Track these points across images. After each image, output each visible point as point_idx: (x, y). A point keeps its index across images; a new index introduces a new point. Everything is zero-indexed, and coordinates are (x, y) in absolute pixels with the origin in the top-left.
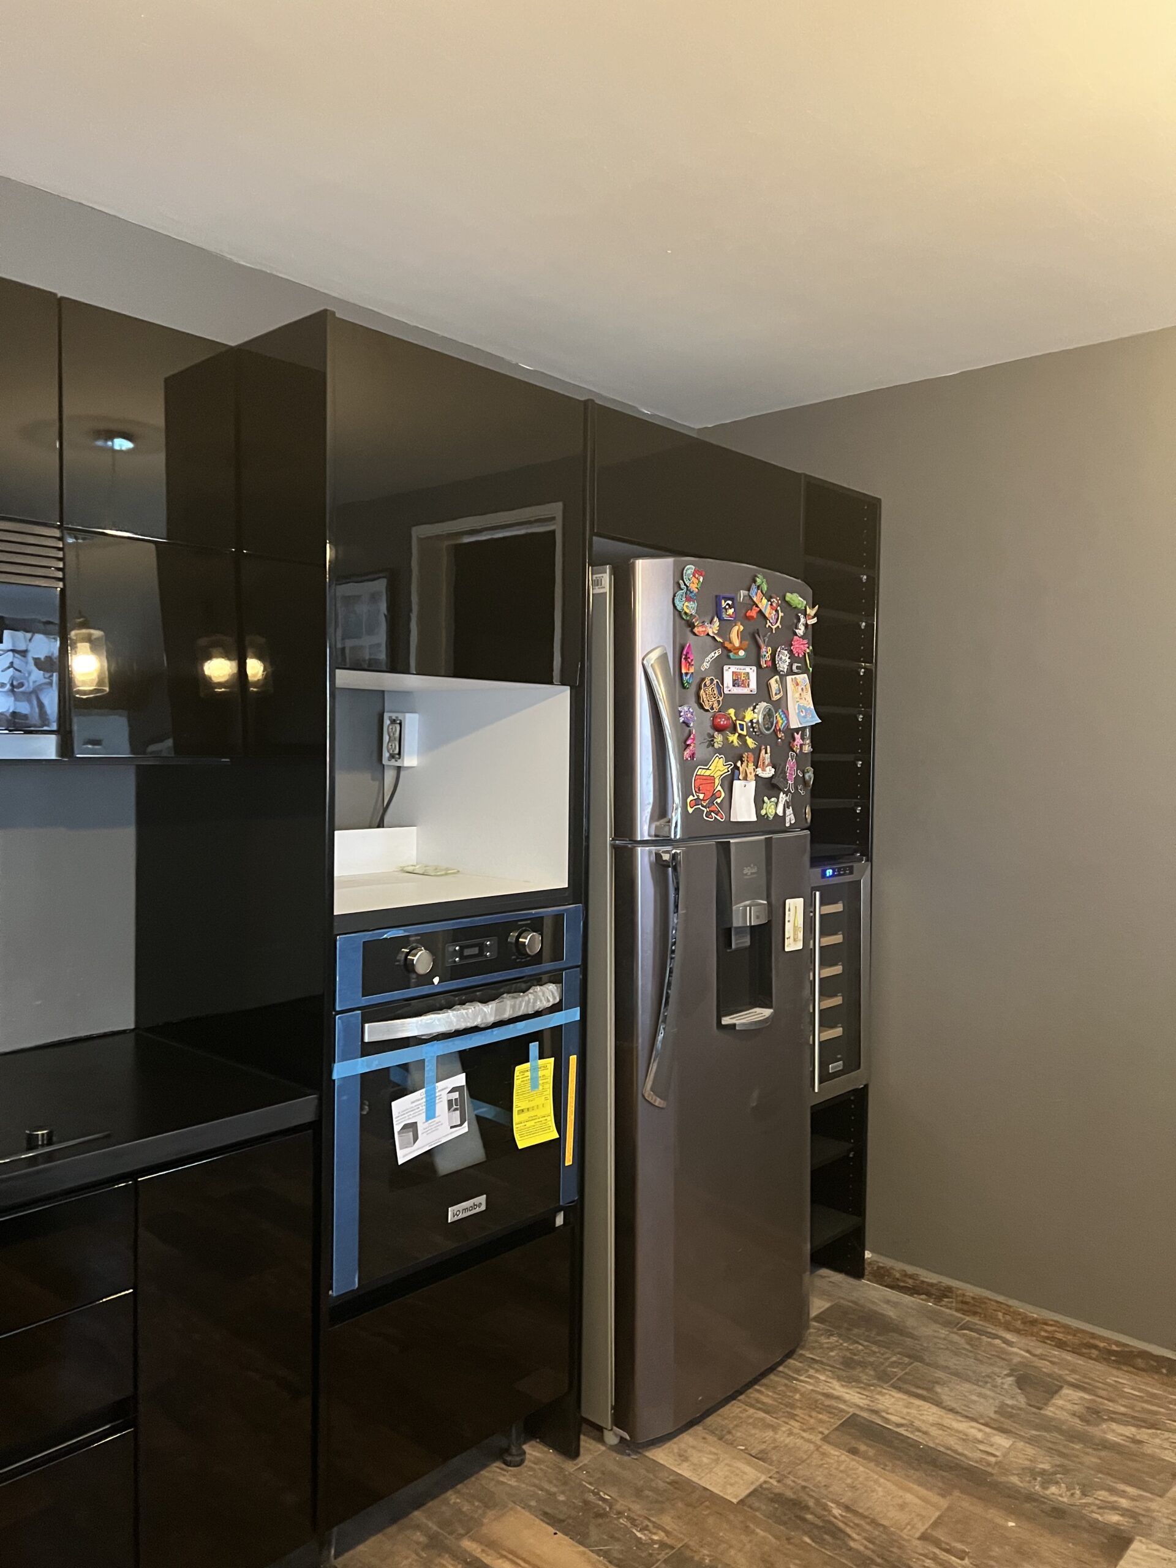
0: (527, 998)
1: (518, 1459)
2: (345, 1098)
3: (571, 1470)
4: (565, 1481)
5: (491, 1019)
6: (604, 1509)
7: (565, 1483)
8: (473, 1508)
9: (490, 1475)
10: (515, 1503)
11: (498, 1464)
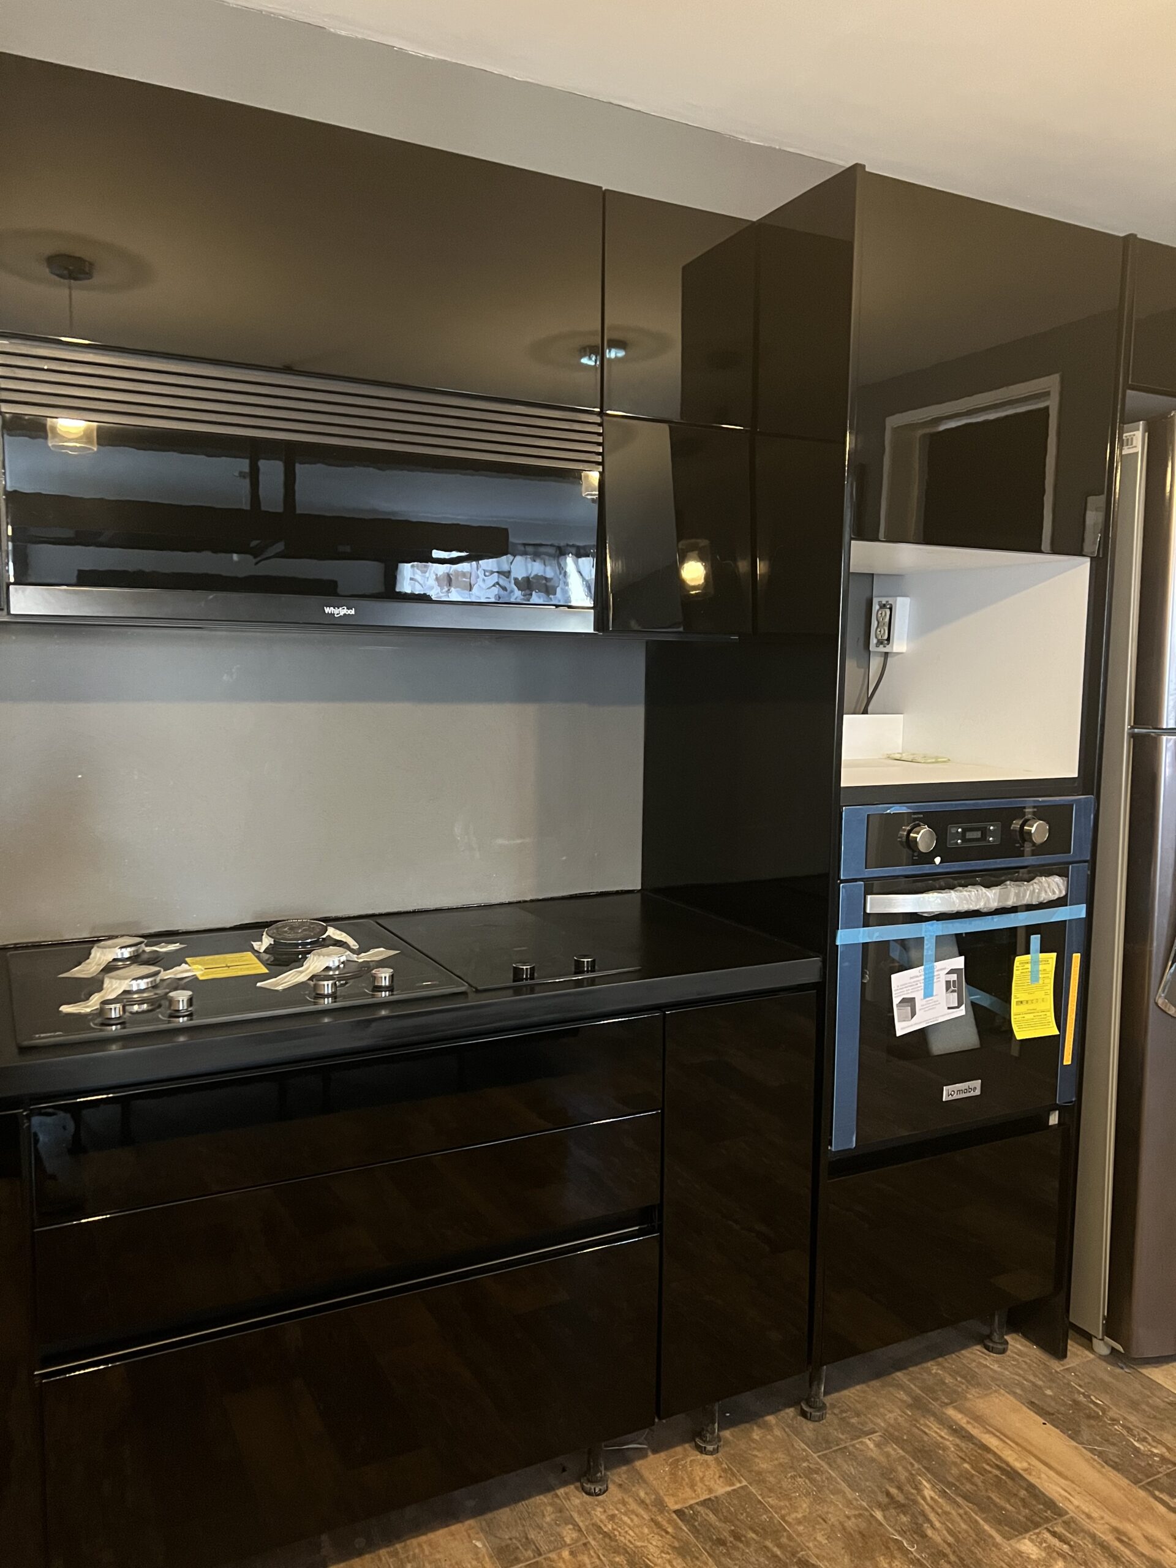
0: (1031, 888)
1: (1000, 1347)
2: (847, 964)
3: (1058, 1370)
4: (1052, 1377)
5: (994, 905)
6: (1098, 1413)
7: (1052, 1381)
8: (955, 1382)
9: (972, 1356)
10: (999, 1386)
11: (978, 1347)
